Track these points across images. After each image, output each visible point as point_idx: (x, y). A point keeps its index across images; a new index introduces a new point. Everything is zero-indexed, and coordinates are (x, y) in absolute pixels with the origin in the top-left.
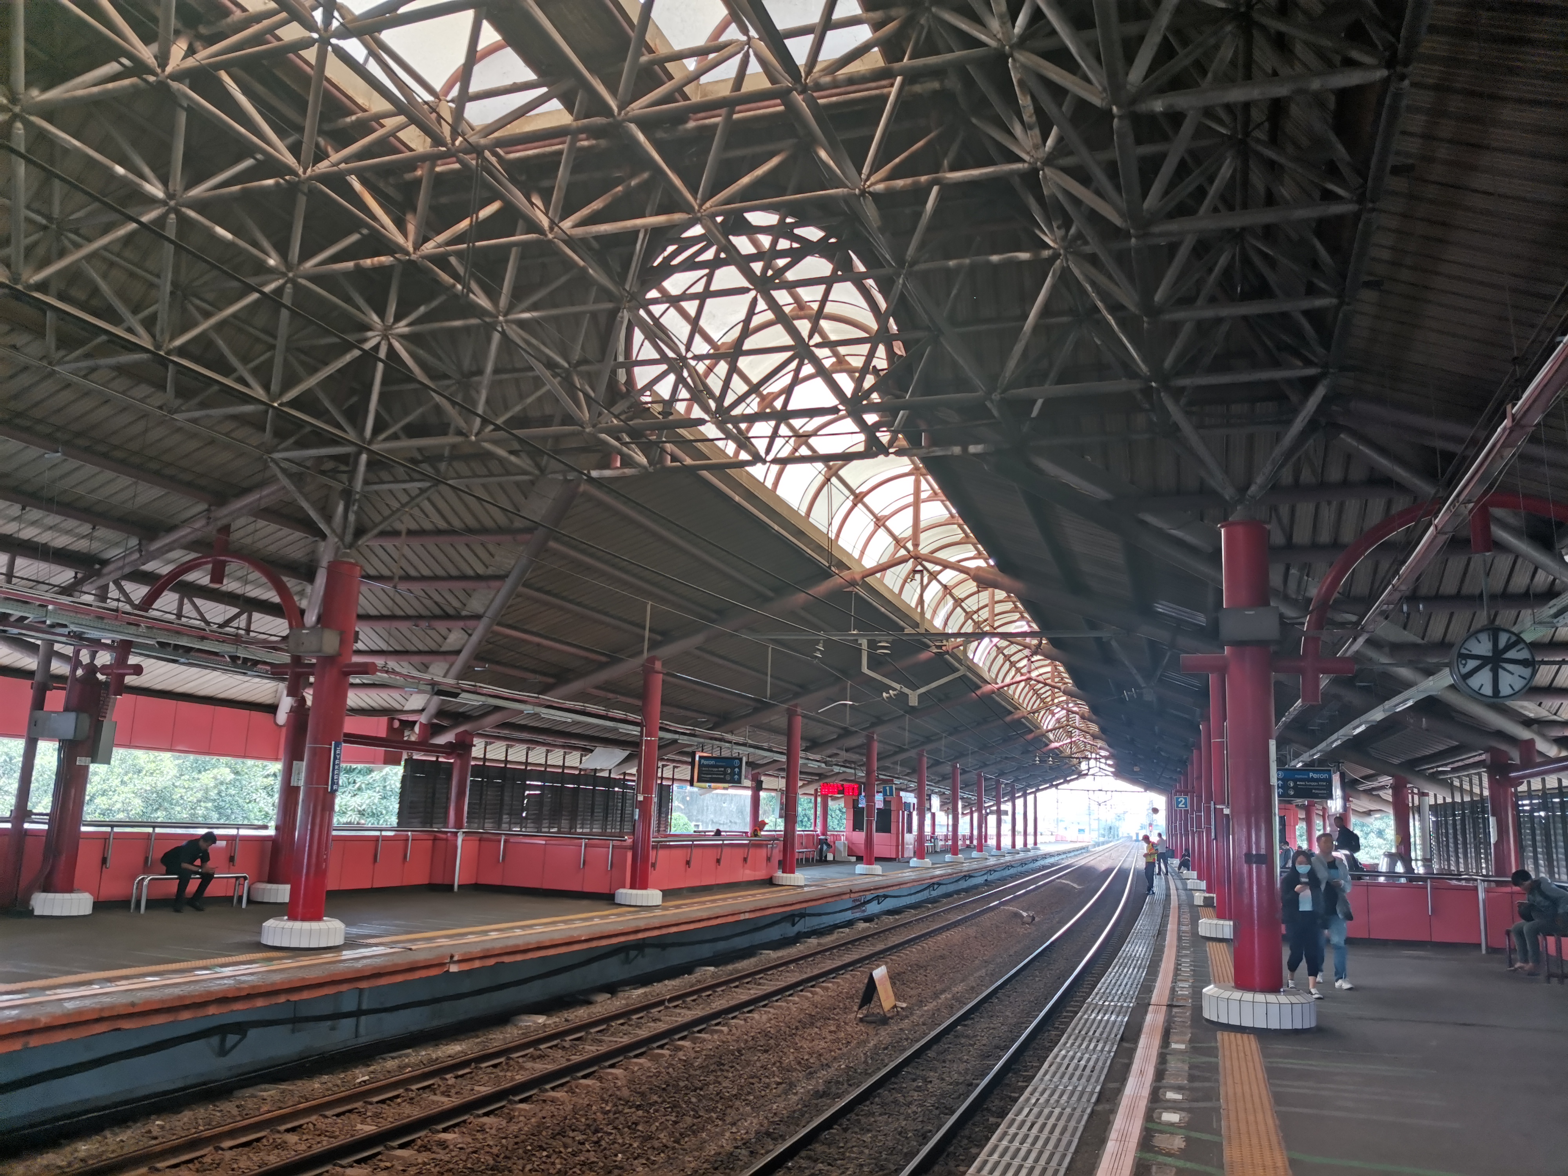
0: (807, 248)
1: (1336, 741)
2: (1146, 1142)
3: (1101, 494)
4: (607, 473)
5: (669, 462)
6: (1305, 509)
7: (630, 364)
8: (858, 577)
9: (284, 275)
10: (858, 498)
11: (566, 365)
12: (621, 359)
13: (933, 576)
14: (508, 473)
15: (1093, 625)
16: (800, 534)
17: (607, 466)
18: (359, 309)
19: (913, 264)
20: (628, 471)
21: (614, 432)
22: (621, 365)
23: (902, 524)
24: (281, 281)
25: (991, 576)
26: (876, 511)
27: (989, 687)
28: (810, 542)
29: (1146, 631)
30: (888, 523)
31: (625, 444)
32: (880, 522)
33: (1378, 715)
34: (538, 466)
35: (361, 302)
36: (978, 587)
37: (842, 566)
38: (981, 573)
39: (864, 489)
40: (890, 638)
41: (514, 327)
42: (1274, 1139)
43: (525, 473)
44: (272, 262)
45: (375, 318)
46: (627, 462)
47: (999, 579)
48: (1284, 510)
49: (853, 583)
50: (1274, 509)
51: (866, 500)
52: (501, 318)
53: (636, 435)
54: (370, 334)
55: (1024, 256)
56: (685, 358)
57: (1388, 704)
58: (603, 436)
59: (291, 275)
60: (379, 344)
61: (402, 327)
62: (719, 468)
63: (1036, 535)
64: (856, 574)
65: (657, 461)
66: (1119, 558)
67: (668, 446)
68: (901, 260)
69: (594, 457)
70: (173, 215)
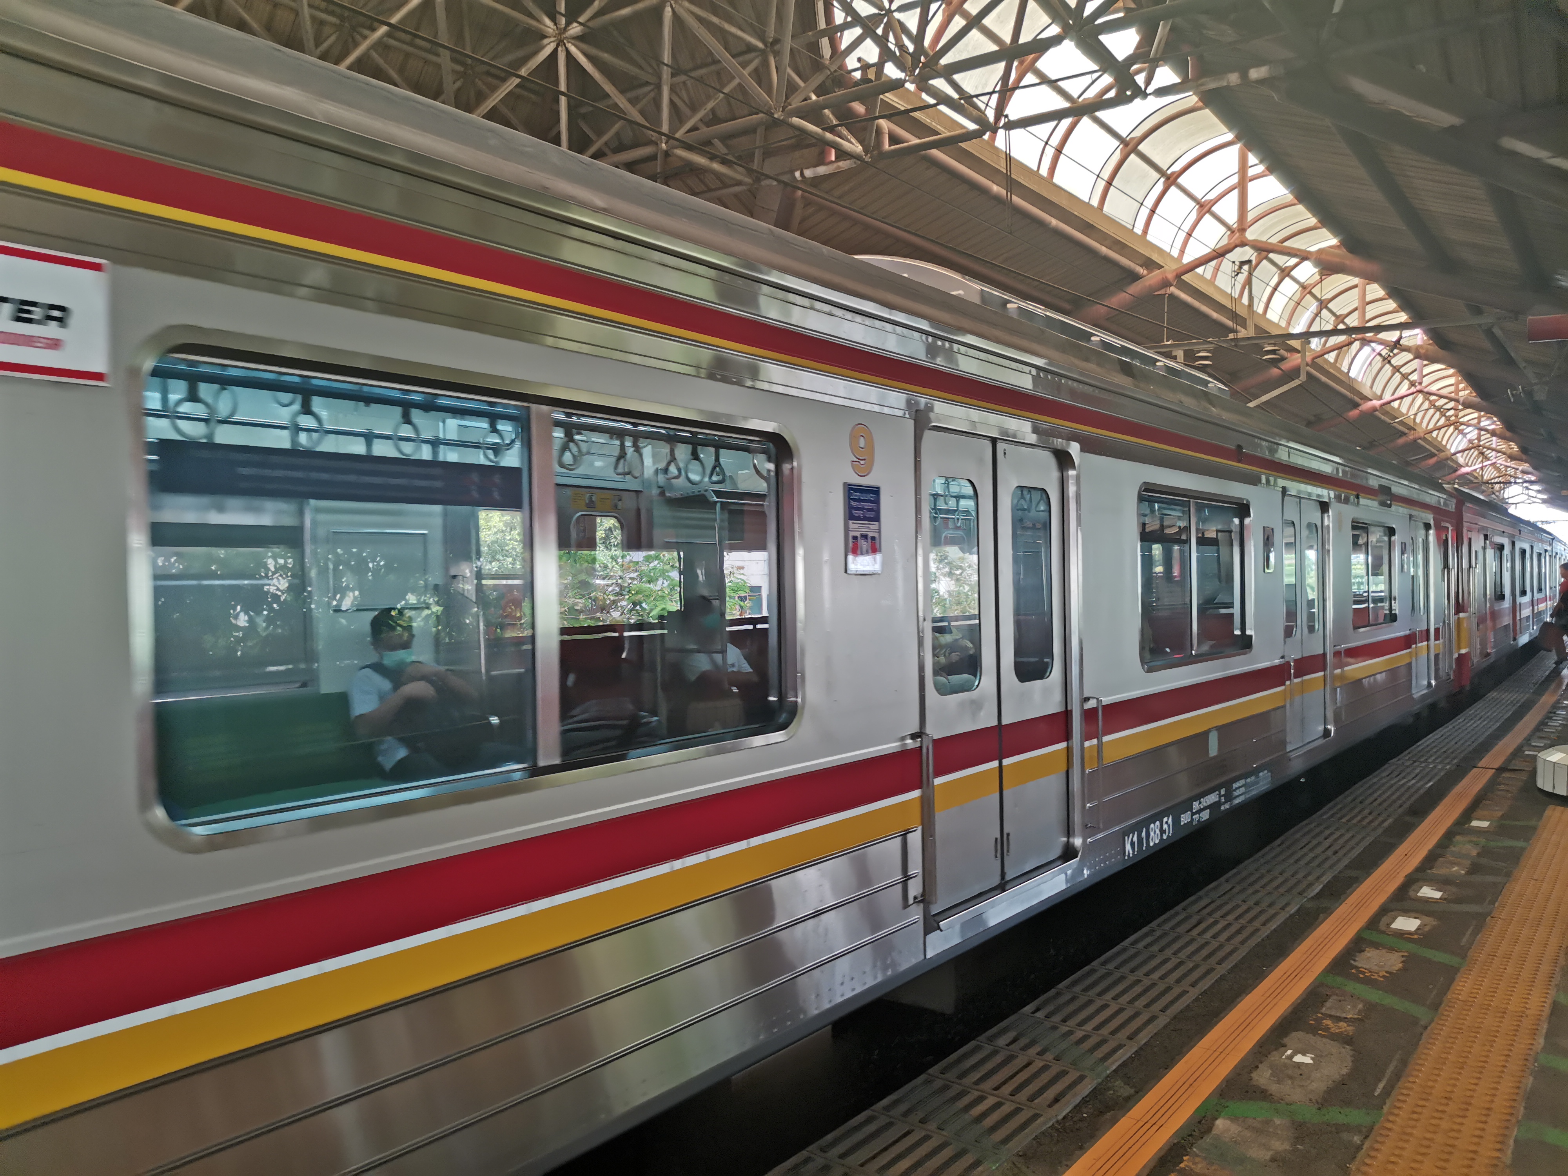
2: (1345, 960)
3: (1445, 119)
4: (822, 170)
5: (886, 146)
7: (833, 32)
8: (1170, 276)
10: (1171, 180)
11: (760, 45)
12: (822, 25)
13: (1285, 273)
14: (726, 186)
15: (1477, 311)
16: (1088, 228)
17: (821, 160)
18: (530, 15)
20: (844, 165)
21: (813, 114)
22: (823, 33)
23: (1228, 209)
25: (1337, 260)
26: (1199, 196)
27: (1370, 404)
28: (1103, 238)
30: (1215, 209)
31: (832, 129)
32: (1205, 208)
34: (750, 171)
36: (1321, 274)
37: (1150, 264)
38: (1323, 257)
39: (1177, 168)
40: (1211, 347)
43: (739, 183)
45: (548, 21)
46: (842, 154)
47: (1348, 262)
49: (1166, 284)
51: (1180, 181)
53: (847, 118)
54: (546, 41)
56: (889, 12)
58: (796, 120)
60: (556, 51)
62: (950, 143)
63: (1374, 195)
64: (1170, 270)
65: (872, 146)
66: (1487, 213)
67: (883, 123)
69: (809, 154)
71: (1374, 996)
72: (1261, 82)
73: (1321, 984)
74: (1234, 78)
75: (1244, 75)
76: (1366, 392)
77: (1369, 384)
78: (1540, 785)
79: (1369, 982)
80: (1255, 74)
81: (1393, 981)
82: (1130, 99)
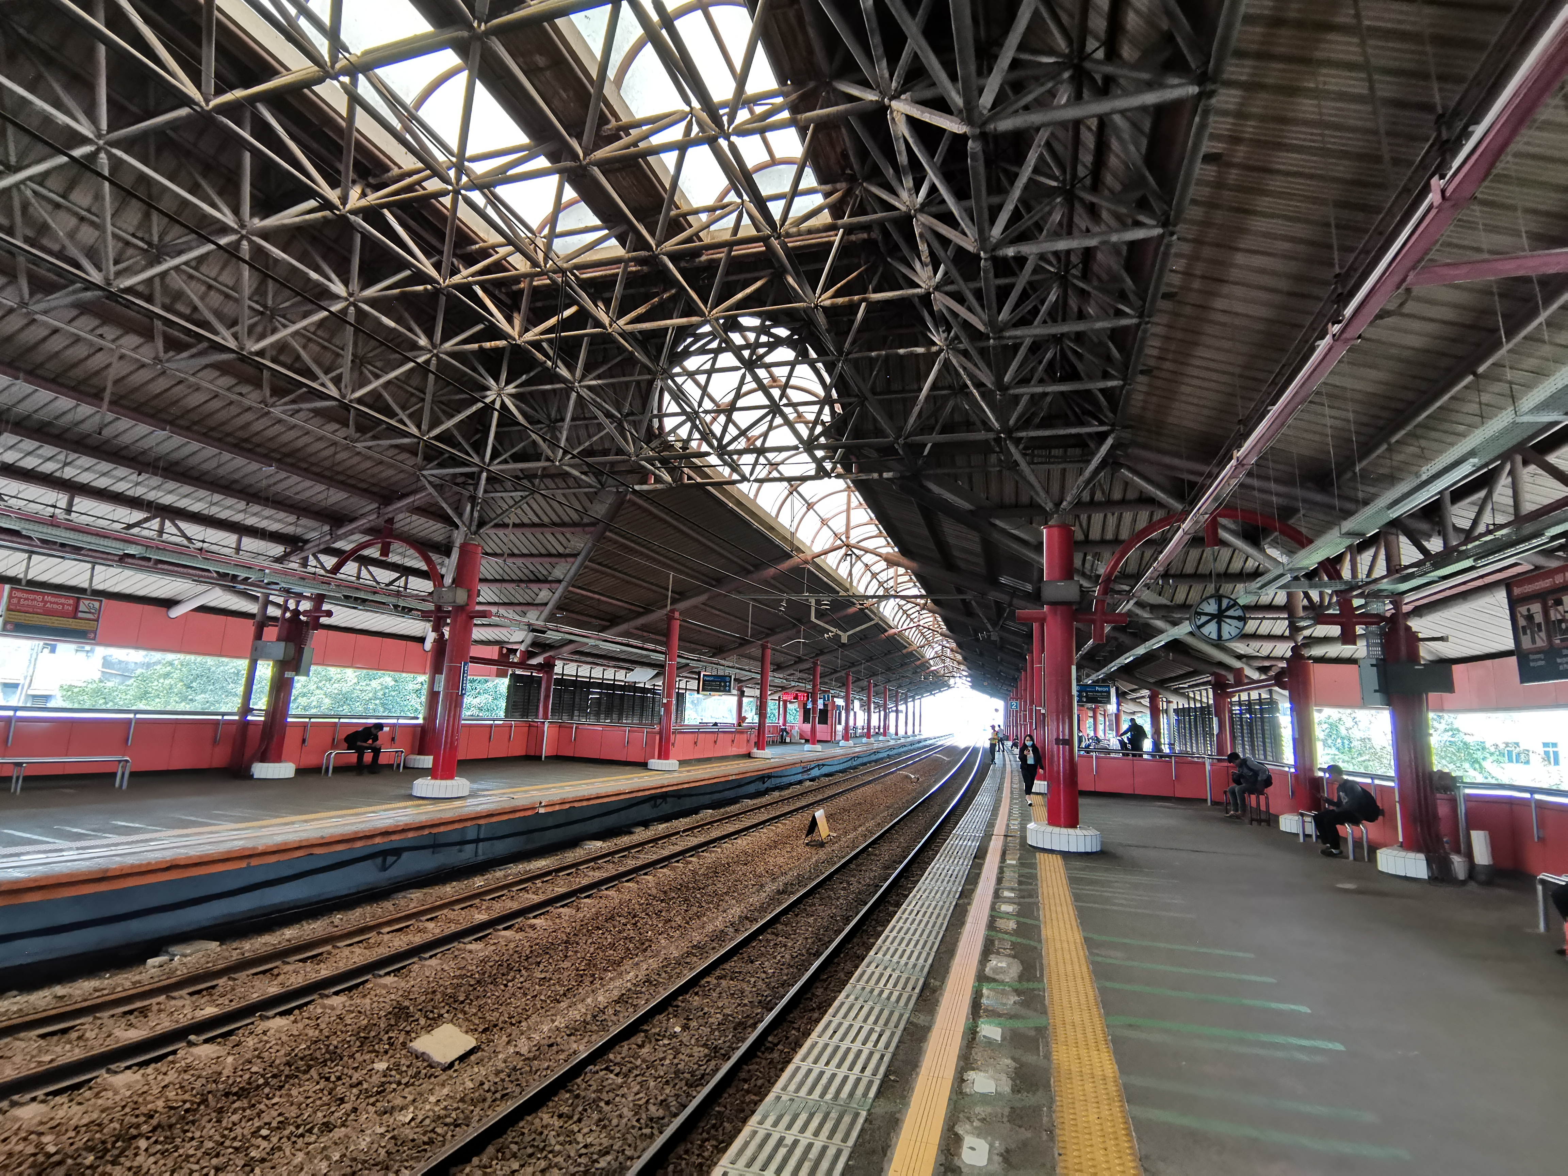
0: (778, 342)
1: (1114, 666)
2: (991, 925)
3: (966, 506)
4: (645, 487)
5: (686, 481)
6: (1097, 518)
7: (661, 416)
8: (809, 558)
9: (431, 351)
10: (810, 506)
11: (619, 415)
12: (655, 412)
13: (858, 558)
14: (580, 487)
15: (960, 591)
16: (772, 529)
17: (645, 482)
19: (848, 354)
20: (658, 486)
21: (650, 460)
22: (656, 416)
23: (838, 524)
24: (429, 356)
25: (895, 558)
26: (822, 515)
28: (778, 534)
29: (993, 595)
30: (829, 523)
32: (824, 522)
33: (1141, 650)
34: (600, 482)
35: (483, 371)
36: (887, 566)
37: (799, 550)
38: (889, 556)
39: (814, 500)
40: (829, 598)
41: (585, 390)
42: (1074, 923)
43: (591, 486)
44: (421, 343)
45: (492, 382)
46: (658, 480)
47: (901, 560)
48: (1084, 518)
49: (806, 562)
50: (1078, 517)
51: (815, 507)
52: (577, 384)
53: (665, 462)
54: (490, 393)
55: (920, 350)
56: (698, 412)
57: (1148, 644)
58: (642, 462)
59: (435, 351)
60: (495, 400)
61: (511, 389)
62: (719, 485)
63: (925, 532)
64: (808, 556)
65: (677, 479)
66: (977, 548)
67: (686, 470)
68: (840, 351)
69: (637, 477)
70: (352, 309)
71: (1013, 939)
72: (888, 479)
73: (988, 935)
74: (876, 476)
75: (881, 475)
79: (1006, 933)
80: (886, 475)
81: (1016, 932)
82: (821, 478)
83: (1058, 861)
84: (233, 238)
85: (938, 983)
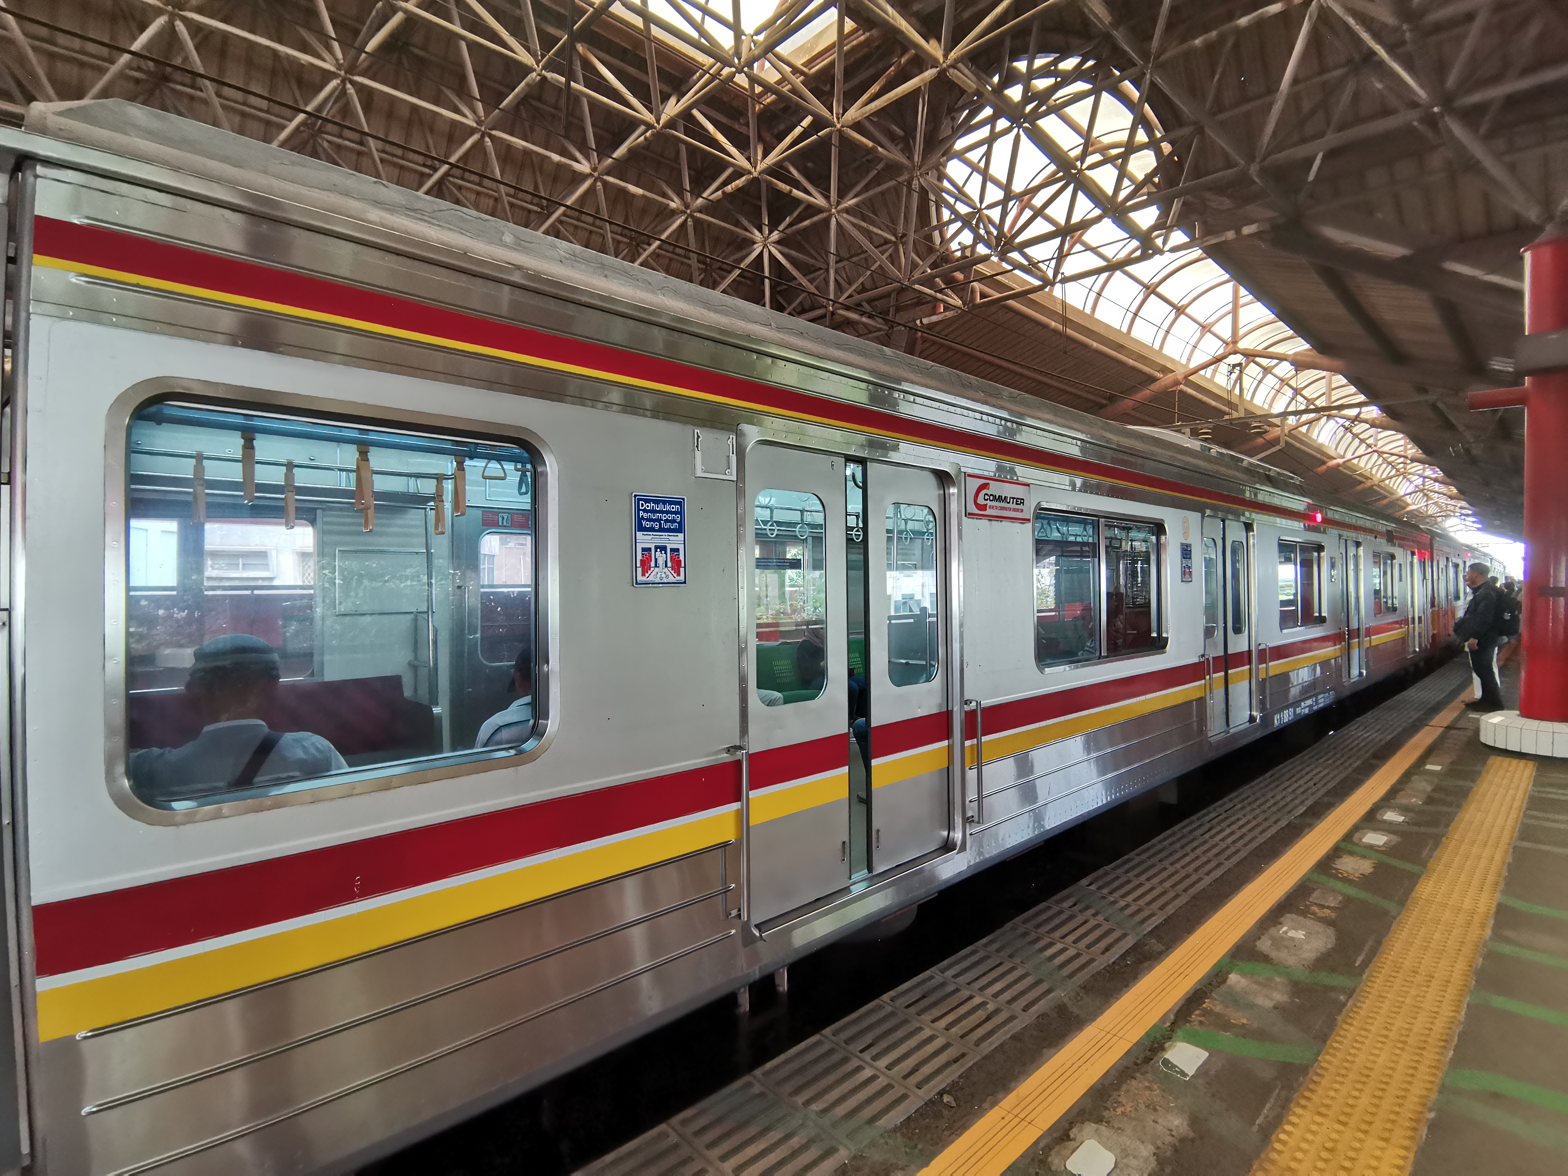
2: (1327, 863)
3: (1398, 251)
4: (934, 318)
5: (978, 300)
7: (942, 226)
8: (1180, 377)
9: (685, 212)
10: (1180, 311)
11: (893, 239)
12: (934, 222)
13: (1267, 371)
14: (870, 332)
15: (1421, 391)
16: (1120, 347)
17: (934, 312)
18: (746, 230)
19: (1157, 57)
20: (949, 314)
21: (928, 282)
22: (935, 228)
23: (1224, 329)
24: (683, 218)
25: (1309, 359)
26: (1202, 321)
27: (1334, 462)
28: (1130, 353)
30: (1213, 329)
31: (941, 291)
32: (1205, 328)
34: (886, 321)
35: (745, 223)
36: (1296, 371)
37: (1165, 370)
38: (1299, 358)
39: (1185, 302)
40: (1211, 426)
41: (845, 215)
43: (880, 330)
44: (673, 205)
45: (757, 232)
46: (948, 307)
47: (1317, 361)
49: (1177, 383)
51: (1188, 311)
52: (833, 210)
53: (950, 282)
54: (756, 246)
56: (980, 210)
58: (917, 287)
59: (688, 211)
60: (762, 251)
61: (775, 236)
62: (1021, 296)
63: (1339, 310)
64: (1180, 373)
65: (968, 300)
66: (1432, 318)
67: (976, 284)
68: (1145, 55)
69: (926, 308)
70: (599, 184)
71: (1351, 891)
72: (1250, 236)
73: (1309, 880)
74: (1230, 235)
75: (1238, 231)
76: (1332, 453)
77: (1334, 447)
78: (1483, 739)
79: (1346, 880)
80: (1247, 230)
81: (1366, 881)
82: (1152, 256)
83: (1525, 772)
84: (475, 137)
85: (1159, 947)
